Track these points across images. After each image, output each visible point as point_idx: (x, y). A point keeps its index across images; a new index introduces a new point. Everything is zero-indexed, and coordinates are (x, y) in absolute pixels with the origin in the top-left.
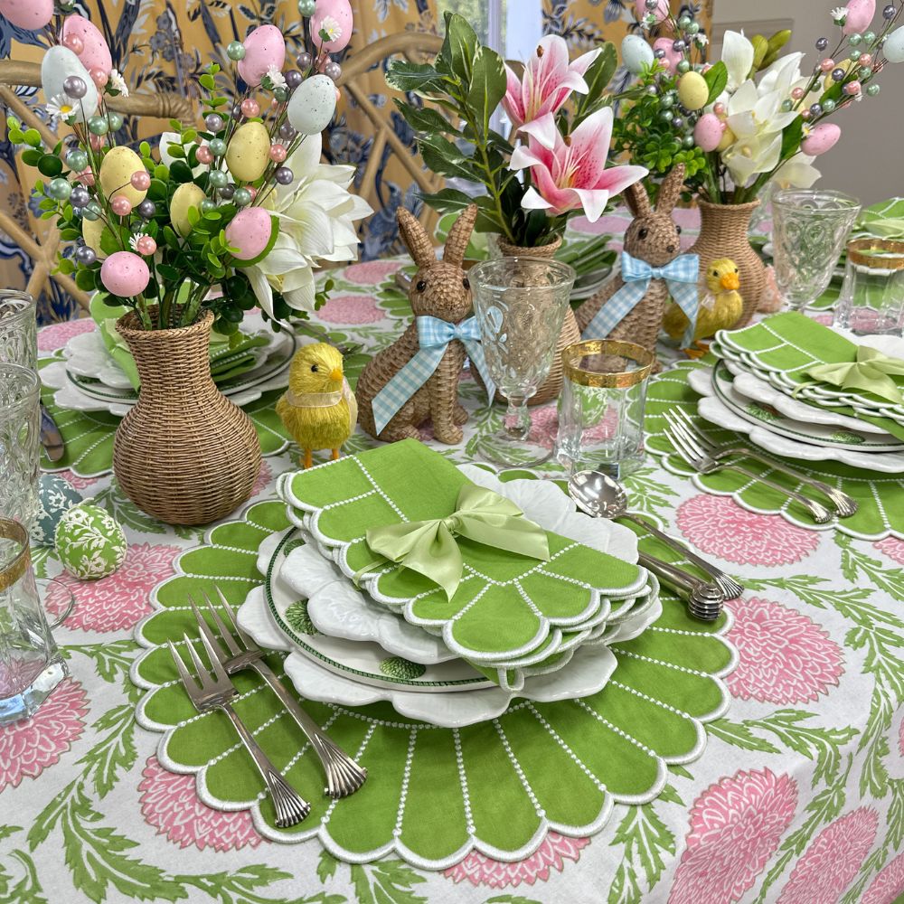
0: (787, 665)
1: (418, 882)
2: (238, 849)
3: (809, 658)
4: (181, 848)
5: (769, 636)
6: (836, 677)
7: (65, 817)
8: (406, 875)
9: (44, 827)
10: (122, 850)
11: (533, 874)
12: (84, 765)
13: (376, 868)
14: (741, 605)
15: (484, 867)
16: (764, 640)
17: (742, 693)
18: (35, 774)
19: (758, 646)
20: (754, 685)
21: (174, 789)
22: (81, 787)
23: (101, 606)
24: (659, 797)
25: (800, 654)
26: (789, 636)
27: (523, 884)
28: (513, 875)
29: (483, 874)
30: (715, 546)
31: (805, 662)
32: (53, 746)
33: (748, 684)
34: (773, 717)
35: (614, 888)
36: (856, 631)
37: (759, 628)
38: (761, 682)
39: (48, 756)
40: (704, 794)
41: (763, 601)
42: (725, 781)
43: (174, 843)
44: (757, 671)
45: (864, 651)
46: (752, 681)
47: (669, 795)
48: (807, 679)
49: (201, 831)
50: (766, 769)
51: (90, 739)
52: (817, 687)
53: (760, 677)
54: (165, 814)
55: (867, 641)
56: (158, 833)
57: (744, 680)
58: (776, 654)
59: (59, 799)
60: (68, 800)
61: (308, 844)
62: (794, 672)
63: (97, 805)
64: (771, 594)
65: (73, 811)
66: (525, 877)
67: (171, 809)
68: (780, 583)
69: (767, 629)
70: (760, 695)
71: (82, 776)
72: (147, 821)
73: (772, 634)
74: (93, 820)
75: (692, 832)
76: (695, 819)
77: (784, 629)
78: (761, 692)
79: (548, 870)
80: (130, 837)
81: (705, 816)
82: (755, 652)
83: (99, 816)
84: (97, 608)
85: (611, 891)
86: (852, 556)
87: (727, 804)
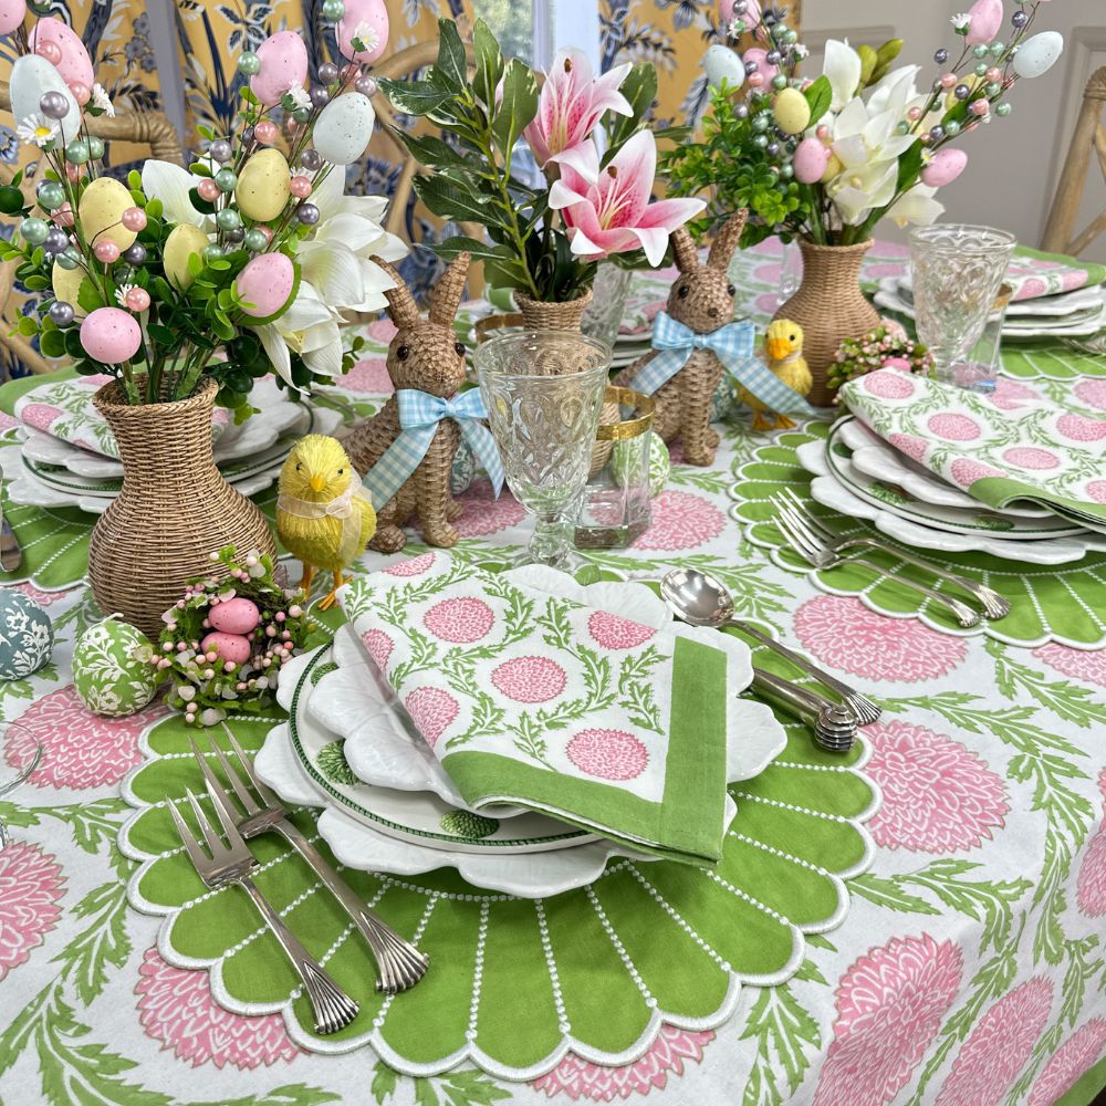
0: (940, 804)
1: (501, 1097)
2: (268, 1065)
3: (967, 794)
4: (194, 1066)
5: (916, 768)
6: (1001, 817)
7: (40, 1032)
8: (486, 1089)
9: (12, 1046)
10: (116, 1072)
11: (646, 1081)
12: (63, 963)
13: (447, 1082)
14: (880, 731)
15: (584, 1075)
16: (911, 774)
17: (888, 841)
19: (903, 781)
20: (903, 831)
21: (181, 989)
22: (59, 991)
23: (76, 756)
24: (796, 975)
25: (954, 789)
26: (941, 768)
27: (634, 1094)
28: (621, 1083)
29: (583, 1083)
30: (843, 658)
31: (962, 799)
32: (21, 939)
33: (895, 830)
34: (928, 870)
35: (748, 1094)
36: (1019, 759)
37: (903, 759)
38: (910, 826)
39: (15, 952)
40: (851, 969)
41: (905, 725)
42: (876, 952)
43: (185, 1060)
44: (905, 813)
45: (1032, 783)
46: (900, 826)
47: (808, 972)
48: (966, 821)
49: (219, 1044)
50: (924, 934)
51: (69, 928)
52: (978, 830)
53: (909, 820)
54: (171, 1022)
55: (1034, 771)
56: (163, 1049)
57: (890, 825)
58: (926, 791)
59: (31, 1009)
60: (43, 1010)
61: (359, 1054)
62: (949, 812)
63: (81, 1015)
64: (914, 716)
65: (50, 1024)
66: (636, 1084)
67: (179, 1016)
68: (925, 703)
69: (913, 760)
70: (910, 843)
71: (60, 978)
72: (148, 1033)
73: (919, 765)
74: (76, 1035)
75: (840, 1018)
76: (842, 1002)
77: (933, 759)
78: (912, 838)
79: (665, 1075)
80: (126, 1055)
81: (855, 998)
82: (901, 789)
83: (85, 1029)
84: (71, 757)
85: (745, 1098)
86: (1008, 667)
87: (880, 981)
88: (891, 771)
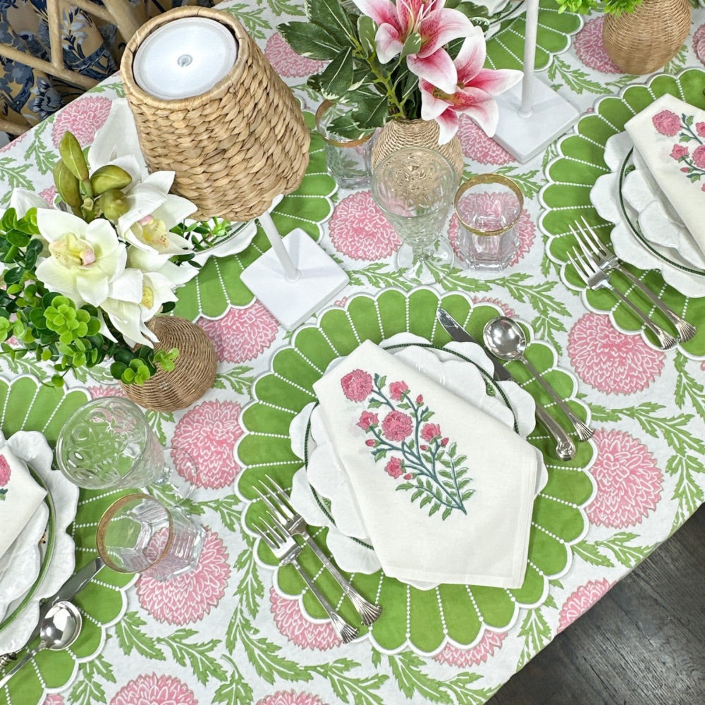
0: (626, 492)
1: (422, 665)
2: (331, 648)
3: (640, 487)
4: (303, 649)
5: (618, 466)
6: (655, 503)
7: (240, 633)
8: (416, 660)
9: (232, 639)
10: (274, 652)
11: (479, 657)
12: (238, 597)
13: (401, 657)
14: (604, 437)
15: (454, 653)
16: (615, 470)
17: (596, 519)
18: (215, 603)
19: (610, 476)
20: (605, 513)
21: (290, 609)
22: (242, 612)
23: (208, 465)
24: (544, 604)
25: (635, 483)
26: (631, 467)
27: (474, 664)
28: (469, 658)
29: (454, 658)
30: (592, 374)
31: (638, 490)
32: (218, 584)
33: (600, 512)
34: (612, 539)
35: (519, 664)
36: (674, 458)
37: (612, 459)
38: (608, 509)
39: (218, 591)
40: (569, 599)
41: (618, 433)
42: (581, 589)
43: (298, 646)
45: (677, 476)
46: (603, 509)
47: (550, 602)
48: (637, 504)
49: (310, 638)
50: (604, 579)
51: (236, 576)
52: (642, 510)
53: (609, 504)
54: (289, 627)
55: (680, 468)
56: (289, 640)
57: (598, 508)
58: (621, 483)
59: (234, 622)
60: (238, 621)
61: (365, 643)
62: (630, 498)
63: (253, 623)
64: (624, 424)
65: (243, 629)
66: (475, 659)
67: (291, 624)
69: (618, 460)
71: (240, 603)
72: (281, 633)
73: (621, 464)
74: (254, 633)
75: (560, 625)
76: (562, 618)
77: (628, 460)
78: (608, 518)
79: (486, 655)
80: (276, 643)
81: (568, 615)
83: (257, 631)
84: (206, 466)
86: (684, 380)
87: (580, 606)
88: (605, 469)
